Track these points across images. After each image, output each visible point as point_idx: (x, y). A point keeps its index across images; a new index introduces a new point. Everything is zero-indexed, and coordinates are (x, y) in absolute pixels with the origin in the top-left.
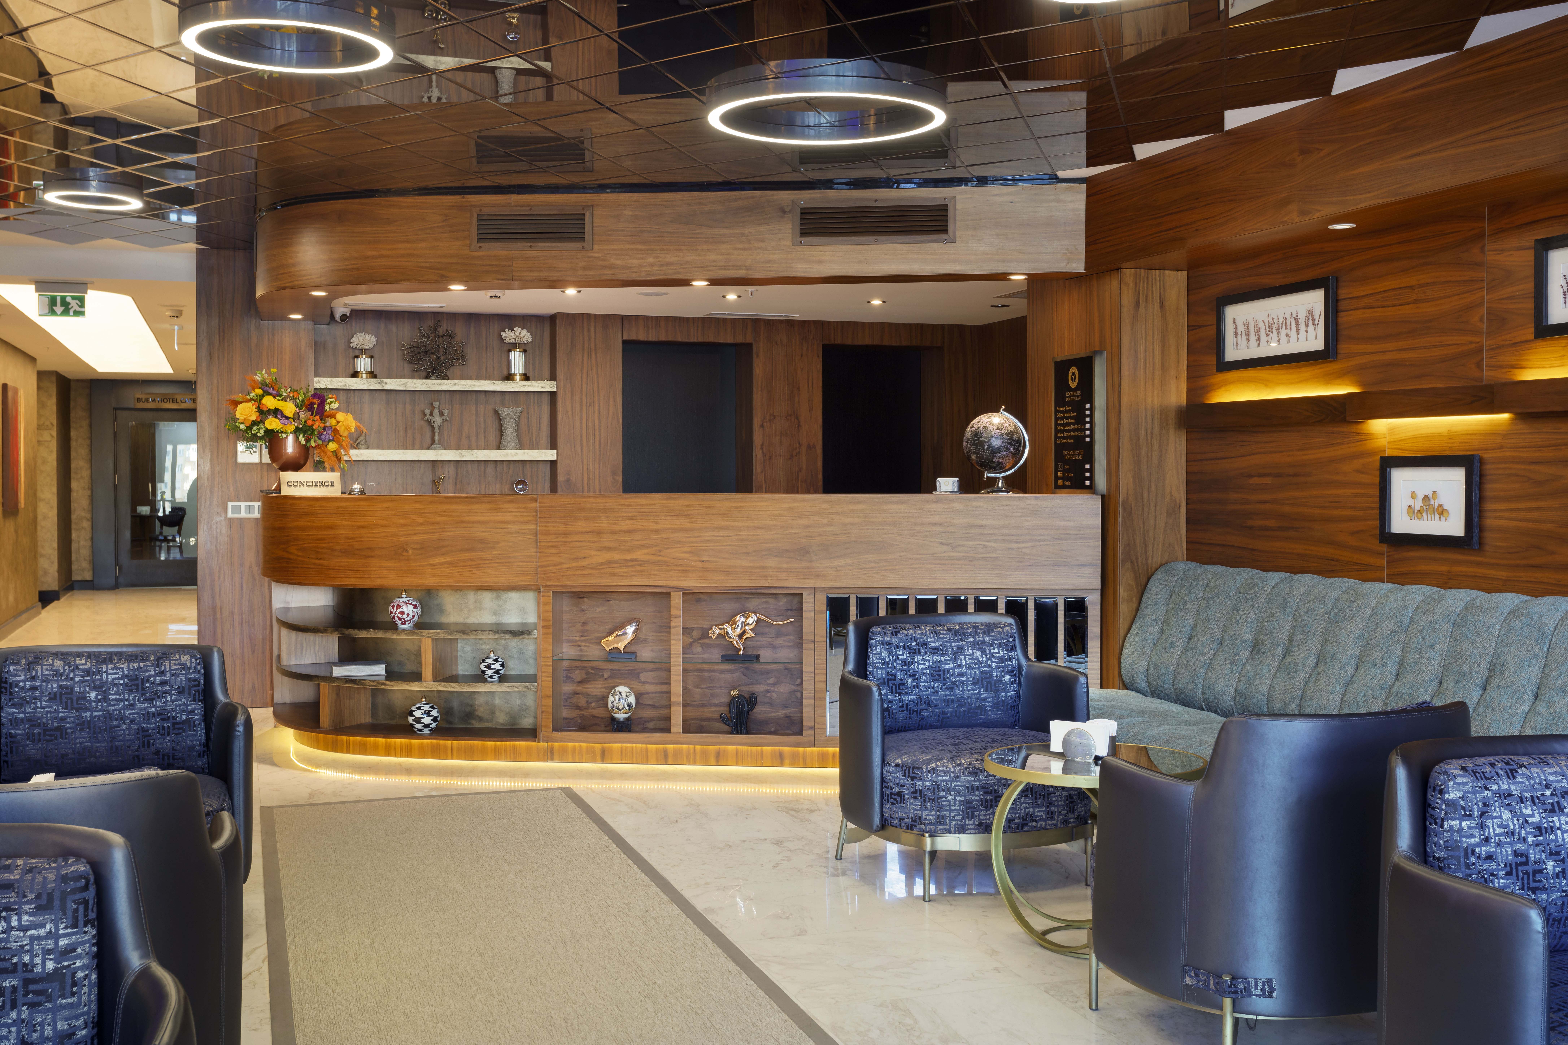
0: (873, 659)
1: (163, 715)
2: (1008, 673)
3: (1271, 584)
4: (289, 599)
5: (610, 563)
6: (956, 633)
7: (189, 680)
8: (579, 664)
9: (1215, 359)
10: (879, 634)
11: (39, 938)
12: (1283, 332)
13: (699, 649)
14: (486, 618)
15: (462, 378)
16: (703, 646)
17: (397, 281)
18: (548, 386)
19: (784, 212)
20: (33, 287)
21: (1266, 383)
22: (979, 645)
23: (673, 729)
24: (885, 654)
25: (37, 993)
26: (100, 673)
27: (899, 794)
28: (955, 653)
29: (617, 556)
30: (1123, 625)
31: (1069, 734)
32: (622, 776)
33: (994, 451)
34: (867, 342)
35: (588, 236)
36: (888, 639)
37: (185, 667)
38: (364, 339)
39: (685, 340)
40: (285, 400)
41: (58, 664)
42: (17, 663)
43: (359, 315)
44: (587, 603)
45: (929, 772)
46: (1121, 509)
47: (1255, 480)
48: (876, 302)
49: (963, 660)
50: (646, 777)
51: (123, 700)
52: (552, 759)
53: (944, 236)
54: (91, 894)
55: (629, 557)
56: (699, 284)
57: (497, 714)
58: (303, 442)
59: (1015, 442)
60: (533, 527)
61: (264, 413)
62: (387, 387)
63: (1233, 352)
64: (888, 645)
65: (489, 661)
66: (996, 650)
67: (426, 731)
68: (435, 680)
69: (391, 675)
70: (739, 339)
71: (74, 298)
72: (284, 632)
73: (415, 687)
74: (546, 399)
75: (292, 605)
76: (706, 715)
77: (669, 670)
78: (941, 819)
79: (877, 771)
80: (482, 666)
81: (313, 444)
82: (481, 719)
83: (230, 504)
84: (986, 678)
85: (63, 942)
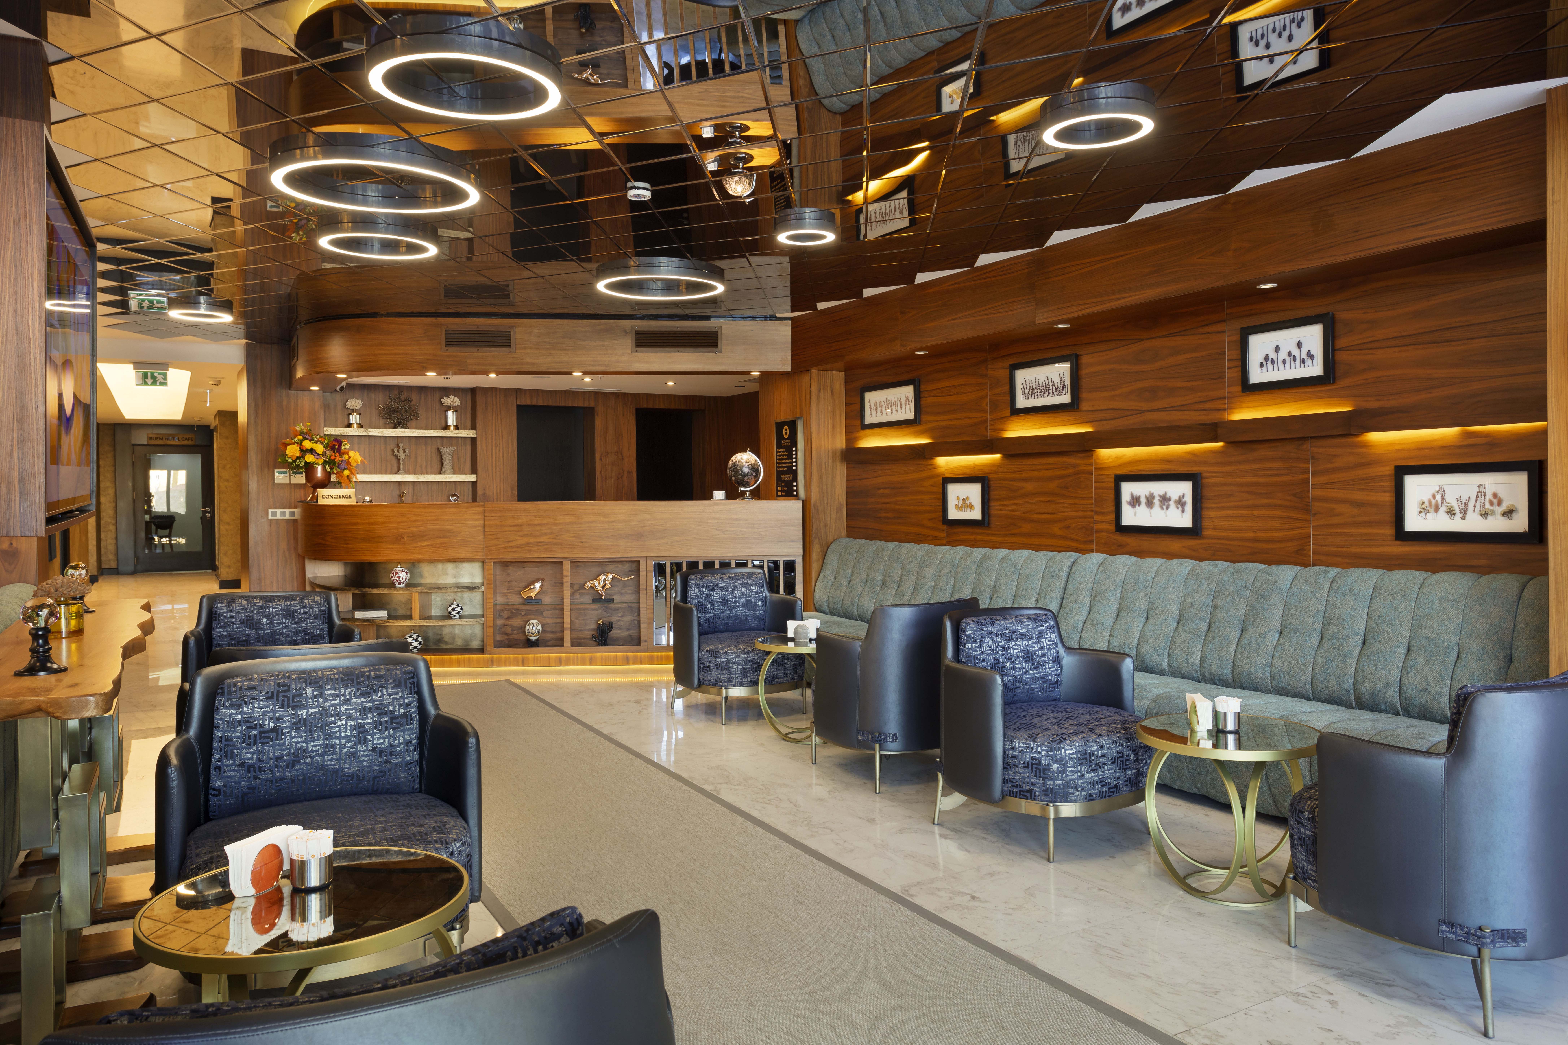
1: (305, 632)
2: (760, 600)
4: (316, 571)
5: (528, 544)
6: (733, 579)
8: (507, 607)
9: (860, 422)
10: (693, 580)
11: (396, 699)
13: (578, 596)
14: (450, 580)
15: (418, 428)
16: (582, 594)
18: (471, 433)
21: (885, 437)
22: (745, 585)
23: (565, 645)
24: (696, 590)
26: (268, 608)
27: (709, 667)
28: (733, 590)
29: (532, 540)
30: (815, 573)
33: (744, 475)
35: (512, 345)
37: (318, 604)
38: (355, 403)
40: (316, 443)
41: (245, 602)
43: (351, 387)
44: (511, 569)
45: (724, 653)
46: (811, 509)
47: (880, 491)
48: (670, 384)
49: (737, 593)
51: (282, 623)
52: (493, 666)
53: (713, 349)
54: (415, 680)
55: (539, 540)
56: (577, 374)
57: (457, 639)
58: (328, 470)
59: (755, 470)
60: (482, 522)
61: (303, 451)
62: (371, 434)
63: (869, 419)
64: (697, 586)
65: (453, 606)
66: (754, 588)
67: (415, 650)
68: (420, 619)
69: (391, 617)
71: (160, 374)
73: (407, 623)
74: (470, 442)
75: (321, 574)
76: (584, 636)
77: (562, 609)
78: (732, 679)
79: (696, 655)
80: (449, 610)
81: (334, 471)
82: (447, 643)
83: (270, 510)
84: (748, 603)
85: (406, 701)
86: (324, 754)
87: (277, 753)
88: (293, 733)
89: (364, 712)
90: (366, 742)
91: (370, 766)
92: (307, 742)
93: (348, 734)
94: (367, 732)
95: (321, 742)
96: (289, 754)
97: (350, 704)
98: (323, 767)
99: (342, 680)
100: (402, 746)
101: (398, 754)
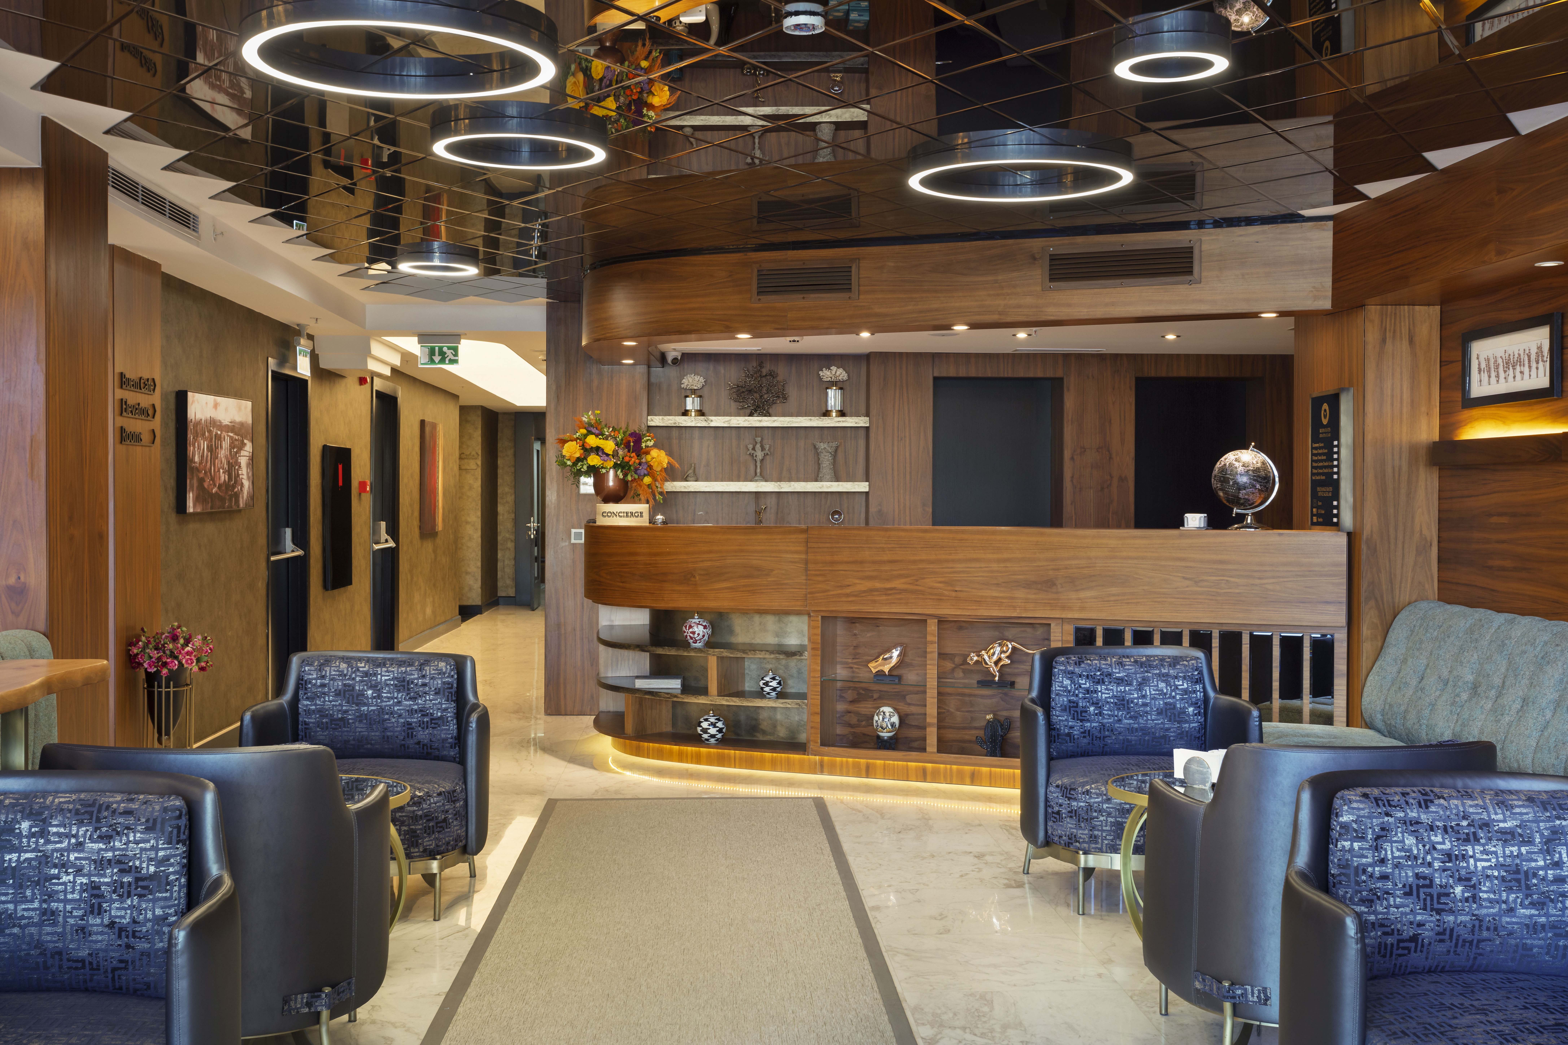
0: (1056, 687)
1: (423, 711)
2: (1191, 705)
3: (1495, 625)
4: (613, 618)
5: (871, 591)
6: (1142, 665)
7: (444, 683)
8: (851, 684)
9: (1460, 395)
10: (1062, 663)
11: (145, 849)
12: (1518, 368)
13: (961, 675)
14: (770, 639)
15: (784, 415)
16: (964, 671)
17: (689, 332)
18: (862, 422)
19: (1035, 259)
20: (416, 339)
21: (1504, 420)
22: (1165, 677)
23: (928, 749)
24: (1067, 682)
25: (143, 888)
26: (375, 675)
27: (1058, 813)
28: (1140, 684)
29: (878, 585)
30: (1365, 662)
31: (1190, 762)
32: (885, 791)
33: (1240, 487)
34: (1183, 373)
35: (854, 286)
36: (1070, 668)
37: (441, 673)
38: (693, 381)
39: (995, 375)
40: (607, 439)
41: (343, 666)
42: (311, 665)
43: (688, 358)
44: (858, 628)
45: (1084, 793)
46: (1364, 547)
47: (1494, 520)
48: (1171, 337)
49: (1148, 691)
50: (906, 792)
51: (393, 698)
52: (822, 772)
53: (1189, 278)
54: (183, 822)
55: (888, 585)
56: (960, 328)
57: (779, 728)
58: (621, 476)
59: (1262, 479)
60: (803, 556)
61: (588, 451)
62: (713, 424)
63: (1479, 387)
64: (1070, 675)
65: (767, 679)
66: (1181, 683)
67: (713, 740)
68: (721, 694)
69: (686, 689)
70: (1050, 374)
71: (449, 348)
72: (602, 648)
73: (702, 700)
74: (862, 433)
75: (617, 623)
76: (967, 737)
77: (925, 692)
78: (1093, 839)
79: (1042, 791)
80: (761, 683)
81: (629, 478)
82: (764, 732)
83: (573, 531)
84: (1170, 709)
85: (161, 854)
86: (40, 924)
89: (101, 864)
90: (100, 911)
91: (106, 951)
92: (16, 903)
93: (76, 896)
94: (102, 896)
95: (36, 905)
97: (82, 851)
98: (39, 944)
99: (77, 812)
100: (149, 925)
101: (145, 937)
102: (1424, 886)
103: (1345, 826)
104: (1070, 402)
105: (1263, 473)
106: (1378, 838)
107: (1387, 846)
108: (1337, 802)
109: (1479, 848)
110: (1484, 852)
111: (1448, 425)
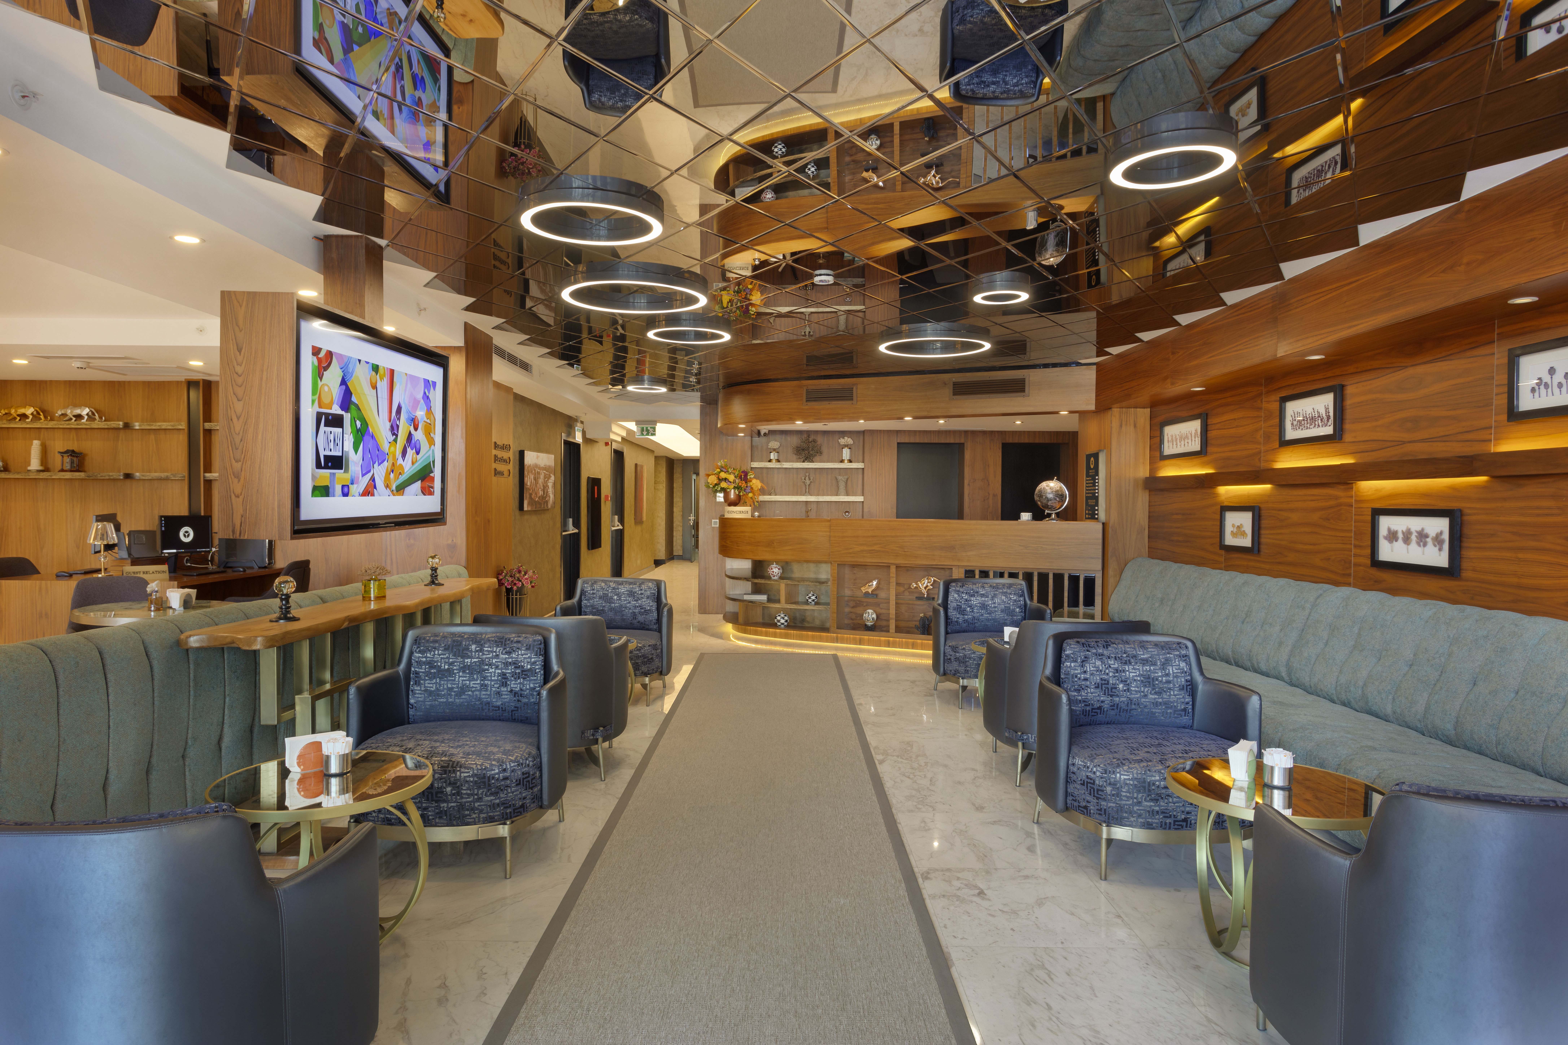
0: (950, 598)
1: (641, 607)
2: (1018, 607)
3: (1173, 569)
4: (733, 564)
5: (862, 551)
6: (994, 587)
7: (651, 593)
8: (852, 598)
9: (1159, 454)
10: (954, 586)
11: (526, 658)
12: (1186, 441)
13: (908, 594)
14: (812, 576)
15: (821, 462)
16: (909, 592)
18: (860, 465)
19: (945, 384)
20: (634, 423)
21: (1179, 467)
22: (1005, 594)
23: (891, 631)
24: (956, 596)
25: (525, 675)
27: (950, 659)
28: (993, 597)
29: (866, 548)
30: (1110, 588)
32: (869, 651)
33: (1048, 500)
34: (1027, 441)
35: (854, 398)
36: (958, 589)
37: (650, 588)
38: (774, 444)
39: (929, 442)
40: (730, 474)
41: (603, 584)
42: (588, 584)
43: (771, 432)
44: (856, 570)
45: (962, 649)
46: (1110, 530)
47: (1174, 517)
48: (1018, 422)
49: (996, 600)
50: (880, 652)
51: (626, 600)
52: (837, 642)
53: (1023, 394)
54: (542, 646)
55: (871, 548)
56: (908, 419)
57: (816, 620)
58: (737, 493)
59: (1060, 496)
60: (828, 534)
61: (721, 480)
62: (784, 467)
63: (1168, 450)
64: (958, 592)
65: (810, 595)
66: (1013, 597)
67: (782, 626)
68: (786, 603)
69: (769, 600)
70: (957, 441)
71: (651, 428)
72: (727, 579)
73: (777, 606)
74: (861, 471)
75: (735, 567)
76: (911, 625)
77: (889, 603)
78: (967, 671)
79: (942, 649)
80: (807, 597)
81: (741, 494)
82: (808, 622)
83: (713, 521)
84: (1006, 609)
85: (533, 660)
86: (480, 690)
87: (450, 686)
88: (461, 674)
89: (507, 664)
90: (506, 685)
91: (509, 702)
92: (470, 681)
93: (496, 678)
94: (507, 678)
95: (479, 682)
96: (457, 687)
97: (498, 658)
98: (480, 699)
99: (496, 642)
100: (528, 691)
101: (526, 696)
102: (1104, 684)
103: (1068, 656)
104: (968, 455)
105: (1060, 493)
106: (1083, 661)
107: (1087, 665)
108: (1065, 645)
109: (1131, 667)
110: (1134, 669)
111: (1153, 470)
